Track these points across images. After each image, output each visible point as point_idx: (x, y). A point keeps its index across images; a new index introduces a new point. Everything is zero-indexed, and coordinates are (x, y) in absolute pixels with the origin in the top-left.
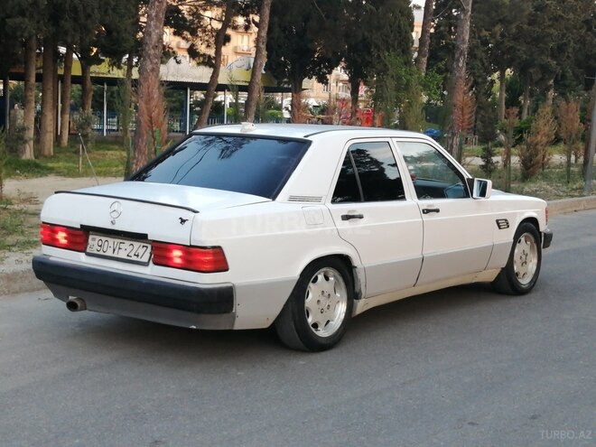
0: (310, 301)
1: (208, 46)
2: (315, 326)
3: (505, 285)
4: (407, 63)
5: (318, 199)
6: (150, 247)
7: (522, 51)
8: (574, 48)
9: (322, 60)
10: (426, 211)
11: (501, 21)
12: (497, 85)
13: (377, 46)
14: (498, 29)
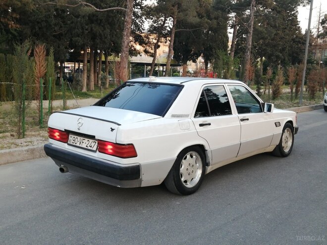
0: (183, 169)
1: (152, 49)
2: (186, 182)
3: (278, 153)
4: (226, 54)
5: (187, 116)
6: (97, 142)
7: (269, 50)
8: (288, 49)
9: (194, 54)
10: (242, 120)
11: (263, 38)
12: (259, 63)
13: (215, 48)
14: (261, 41)
